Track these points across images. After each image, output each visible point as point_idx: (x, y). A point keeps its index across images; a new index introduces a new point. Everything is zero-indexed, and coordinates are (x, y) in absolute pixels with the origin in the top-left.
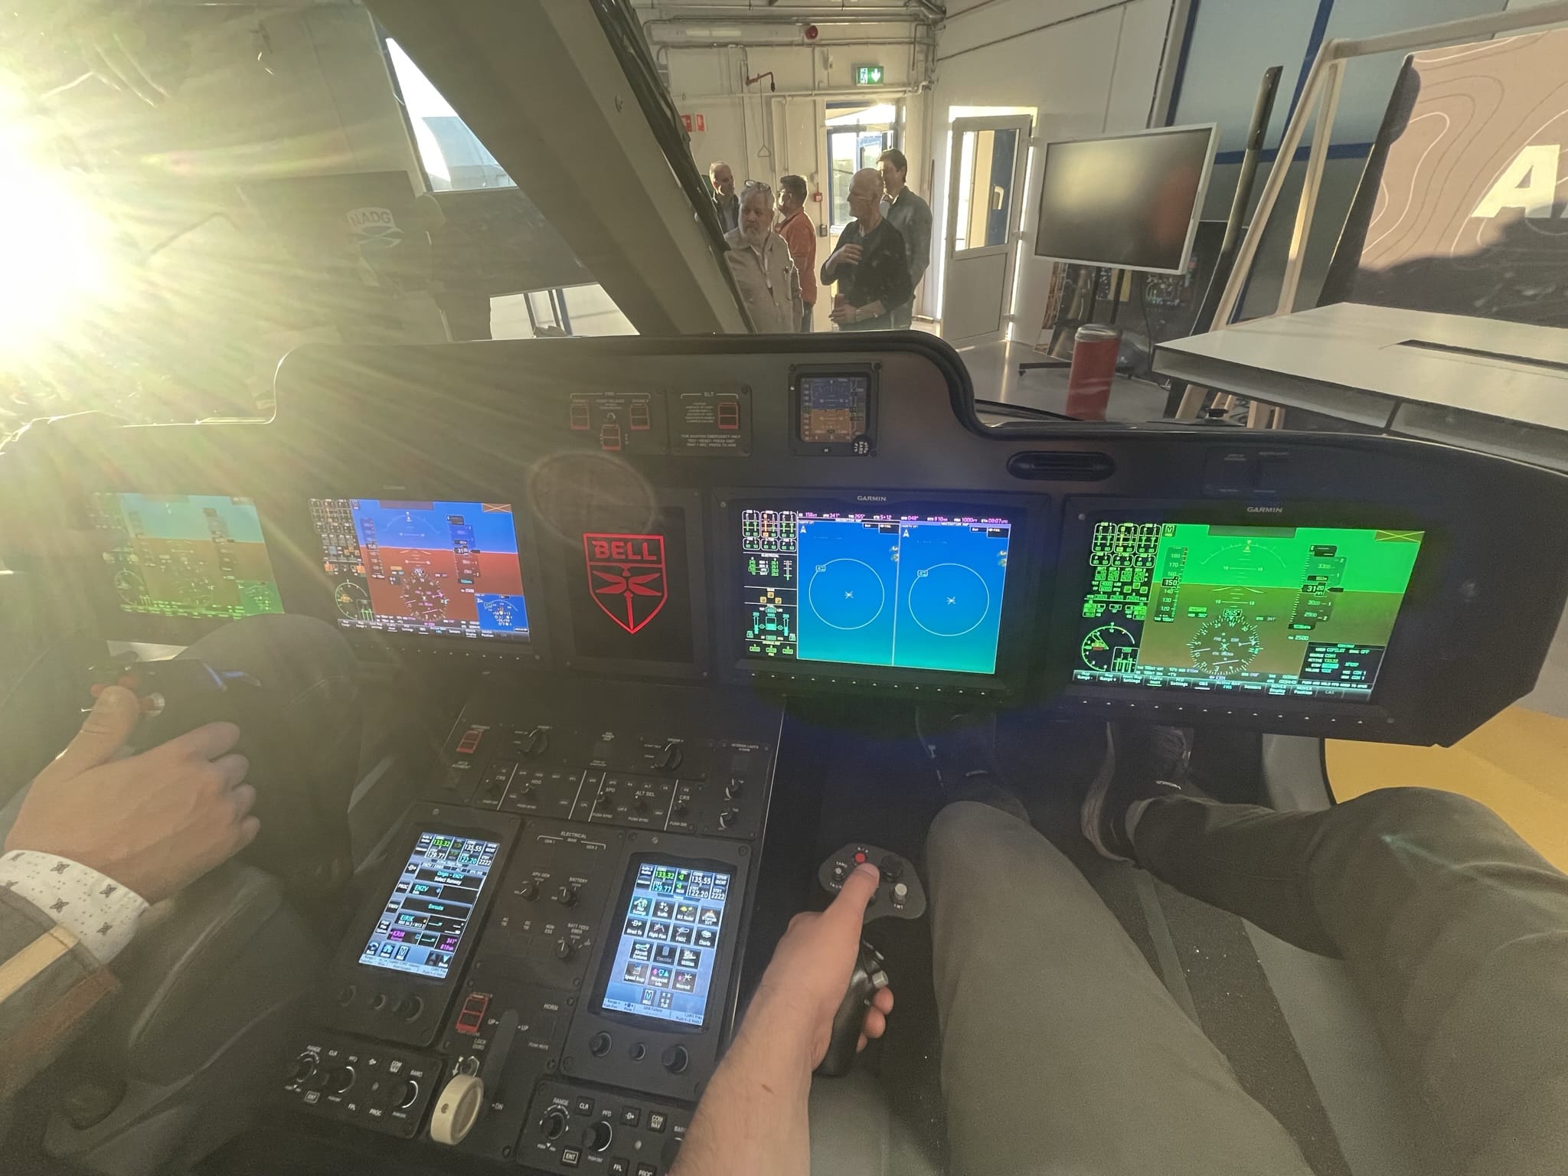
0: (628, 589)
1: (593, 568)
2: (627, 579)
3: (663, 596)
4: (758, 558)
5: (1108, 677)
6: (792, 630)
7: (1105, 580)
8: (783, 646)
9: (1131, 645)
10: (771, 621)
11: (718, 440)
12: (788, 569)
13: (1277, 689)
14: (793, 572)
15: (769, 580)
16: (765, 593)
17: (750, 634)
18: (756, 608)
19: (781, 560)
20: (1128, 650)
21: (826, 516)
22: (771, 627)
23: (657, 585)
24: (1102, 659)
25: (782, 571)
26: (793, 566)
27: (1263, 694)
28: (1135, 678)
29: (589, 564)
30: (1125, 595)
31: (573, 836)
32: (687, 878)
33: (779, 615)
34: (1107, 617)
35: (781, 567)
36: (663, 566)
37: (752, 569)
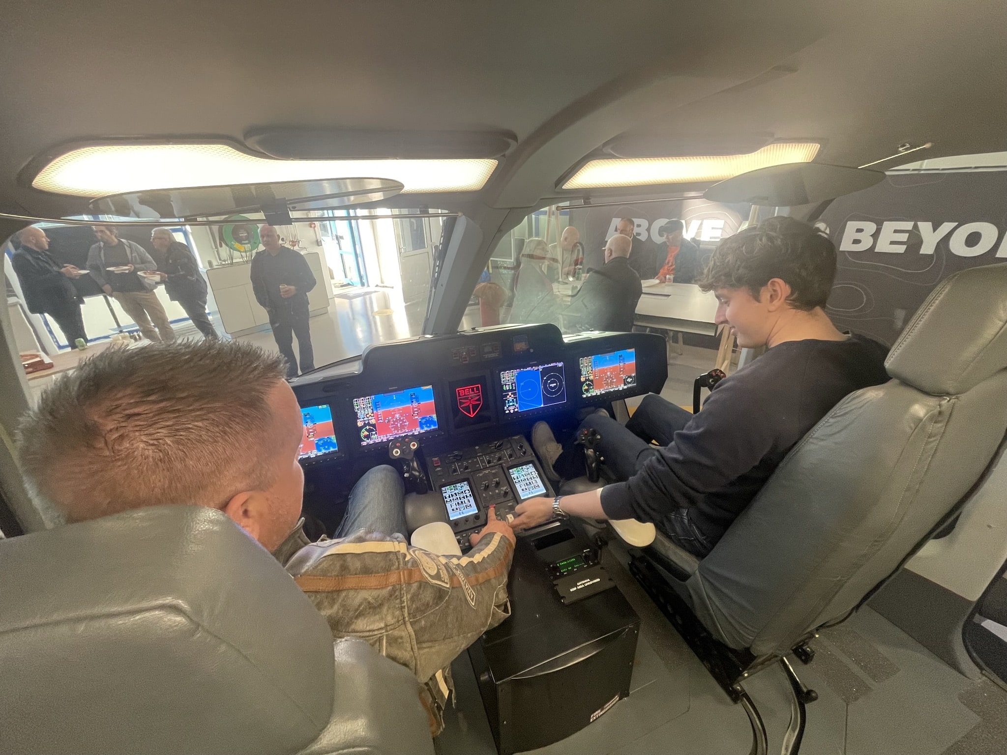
0: (470, 403)
1: (459, 399)
2: (470, 400)
3: (480, 404)
4: (506, 385)
5: (589, 395)
6: (517, 403)
7: (584, 372)
8: (515, 408)
9: (592, 386)
10: (511, 402)
11: (493, 355)
12: (514, 386)
13: (621, 389)
14: (515, 387)
15: (509, 390)
16: (508, 394)
17: (505, 408)
18: (506, 400)
19: (512, 384)
20: (592, 387)
21: (522, 369)
22: (511, 404)
23: (479, 400)
24: (587, 391)
25: (512, 387)
26: (515, 385)
27: (619, 390)
28: (594, 394)
29: (458, 398)
30: (588, 374)
31: (487, 472)
32: (522, 468)
33: (513, 400)
34: (586, 380)
35: (512, 386)
36: (480, 393)
37: (505, 389)
